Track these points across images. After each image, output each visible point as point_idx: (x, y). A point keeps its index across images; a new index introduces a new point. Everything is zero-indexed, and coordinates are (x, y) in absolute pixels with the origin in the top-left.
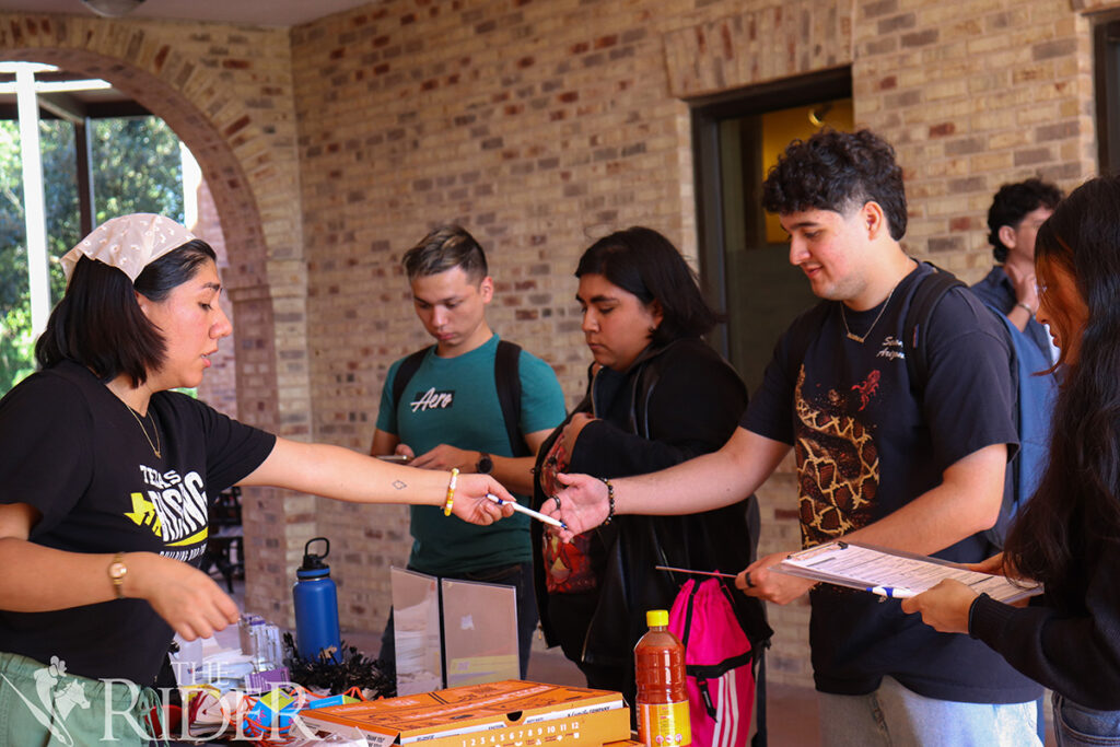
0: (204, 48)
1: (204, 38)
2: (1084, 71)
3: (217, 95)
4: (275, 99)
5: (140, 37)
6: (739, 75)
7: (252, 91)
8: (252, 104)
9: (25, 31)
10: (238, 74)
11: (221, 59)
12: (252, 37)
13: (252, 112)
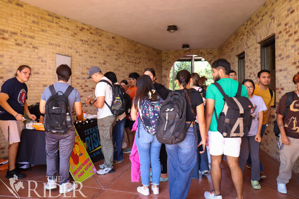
0: (207, 52)
1: (207, 51)
2: (258, 52)
3: (208, 57)
4: (216, 57)
5: (199, 51)
6: (239, 53)
7: (213, 56)
8: (213, 58)
9: (186, 52)
10: (211, 55)
11: (209, 53)
12: (213, 50)
13: (212, 59)
